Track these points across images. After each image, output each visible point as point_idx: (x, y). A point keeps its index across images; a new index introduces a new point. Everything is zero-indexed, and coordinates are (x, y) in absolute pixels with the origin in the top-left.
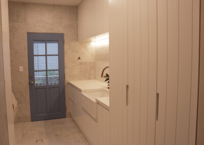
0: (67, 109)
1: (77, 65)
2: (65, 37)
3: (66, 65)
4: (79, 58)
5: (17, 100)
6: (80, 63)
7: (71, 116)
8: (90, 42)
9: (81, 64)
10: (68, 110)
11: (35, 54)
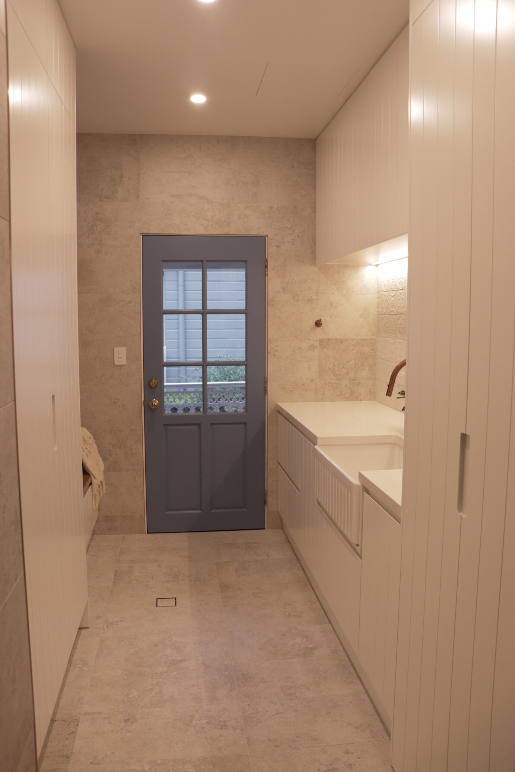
0: (270, 500)
1: (312, 348)
2: (271, 250)
3: (271, 347)
4: (318, 324)
5: (104, 459)
6: (321, 341)
7: (281, 525)
8: (357, 266)
9: (324, 343)
10: (272, 505)
11: (166, 307)
